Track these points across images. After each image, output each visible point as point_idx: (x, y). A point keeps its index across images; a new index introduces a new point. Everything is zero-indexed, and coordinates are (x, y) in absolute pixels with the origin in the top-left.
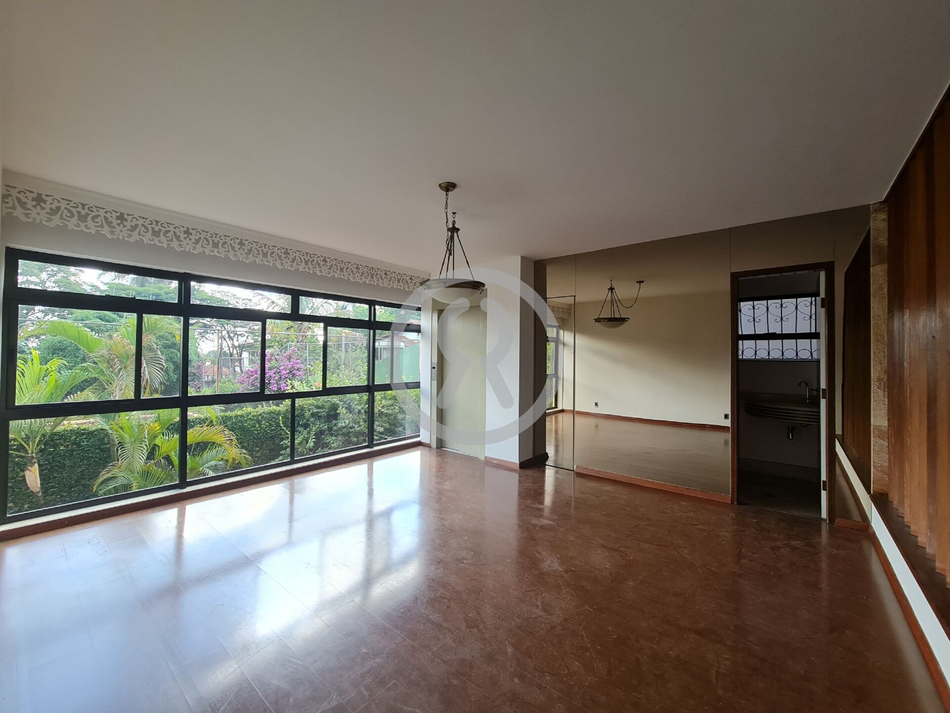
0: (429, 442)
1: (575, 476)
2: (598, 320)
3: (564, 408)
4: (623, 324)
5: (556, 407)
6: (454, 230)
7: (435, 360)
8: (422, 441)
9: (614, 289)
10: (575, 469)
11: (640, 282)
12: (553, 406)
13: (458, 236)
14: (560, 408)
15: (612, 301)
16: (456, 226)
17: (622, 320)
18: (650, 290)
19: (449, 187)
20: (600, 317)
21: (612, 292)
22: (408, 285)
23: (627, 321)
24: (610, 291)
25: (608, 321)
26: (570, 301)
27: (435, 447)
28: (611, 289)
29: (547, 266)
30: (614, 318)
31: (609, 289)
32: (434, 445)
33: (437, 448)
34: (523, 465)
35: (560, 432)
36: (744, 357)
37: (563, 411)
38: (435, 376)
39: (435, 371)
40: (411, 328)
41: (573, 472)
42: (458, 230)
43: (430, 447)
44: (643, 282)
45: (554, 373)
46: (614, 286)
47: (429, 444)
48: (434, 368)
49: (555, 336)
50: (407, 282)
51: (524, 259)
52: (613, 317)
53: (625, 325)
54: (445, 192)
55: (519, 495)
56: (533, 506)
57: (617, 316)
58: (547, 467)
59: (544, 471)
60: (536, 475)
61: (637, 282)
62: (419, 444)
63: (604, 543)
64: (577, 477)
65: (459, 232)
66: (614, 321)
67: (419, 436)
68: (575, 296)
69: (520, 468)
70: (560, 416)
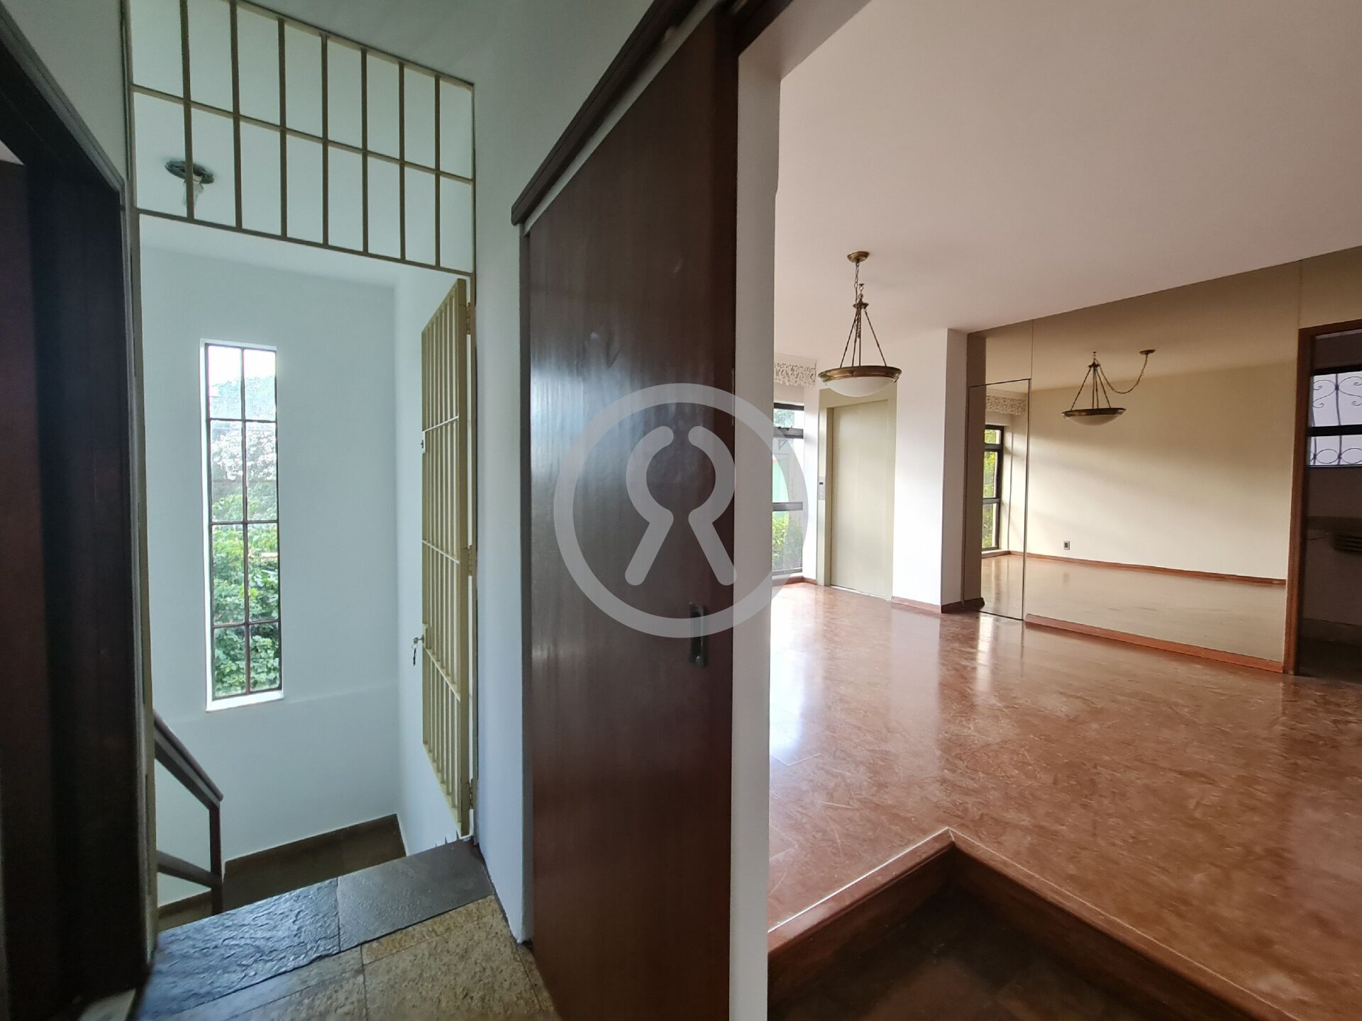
0: (815, 578)
1: (1025, 627)
2: (1068, 414)
3: (1010, 549)
4: (1116, 417)
5: (998, 547)
6: (861, 305)
7: (823, 474)
8: (805, 576)
9: (1098, 365)
10: (1024, 618)
11: (1148, 352)
12: (993, 545)
13: (866, 313)
14: (1004, 548)
15: (1095, 384)
16: (864, 301)
17: (1112, 412)
18: (1163, 365)
19: (860, 257)
20: (1073, 409)
21: (1095, 370)
22: (788, 377)
23: (1121, 413)
24: (1092, 369)
25: (1088, 415)
26: (1022, 387)
27: (823, 584)
28: (1095, 366)
29: (988, 340)
30: (1098, 409)
31: (1090, 367)
32: (821, 581)
33: (825, 585)
34: (947, 609)
35: (1004, 577)
36: (1317, 464)
37: (1008, 553)
38: (823, 493)
39: (823, 487)
40: (789, 433)
41: (1021, 622)
42: (866, 305)
43: (816, 584)
44: (1152, 351)
45: (995, 496)
46: (1100, 360)
47: (815, 580)
48: (822, 483)
49: (998, 442)
50: (787, 374)
51: (953, 333)
52: (1095, 407)
53: (1117, 418)
54: (855, 264)
55: (941, 637)
56: (963, 649)
57: (1103, 405)
58: (982, 614)
59: (978, 618)
60: (965, 621)
61: (1141, 352)
62: (802, 580)
63: (1062, 691)
64: (1027, 627)
65: (867, 308)
66: (1097, 414)
67: (801, 571)
68: (1029, 379)
69: (942, 612)
70: (1004, 560)
